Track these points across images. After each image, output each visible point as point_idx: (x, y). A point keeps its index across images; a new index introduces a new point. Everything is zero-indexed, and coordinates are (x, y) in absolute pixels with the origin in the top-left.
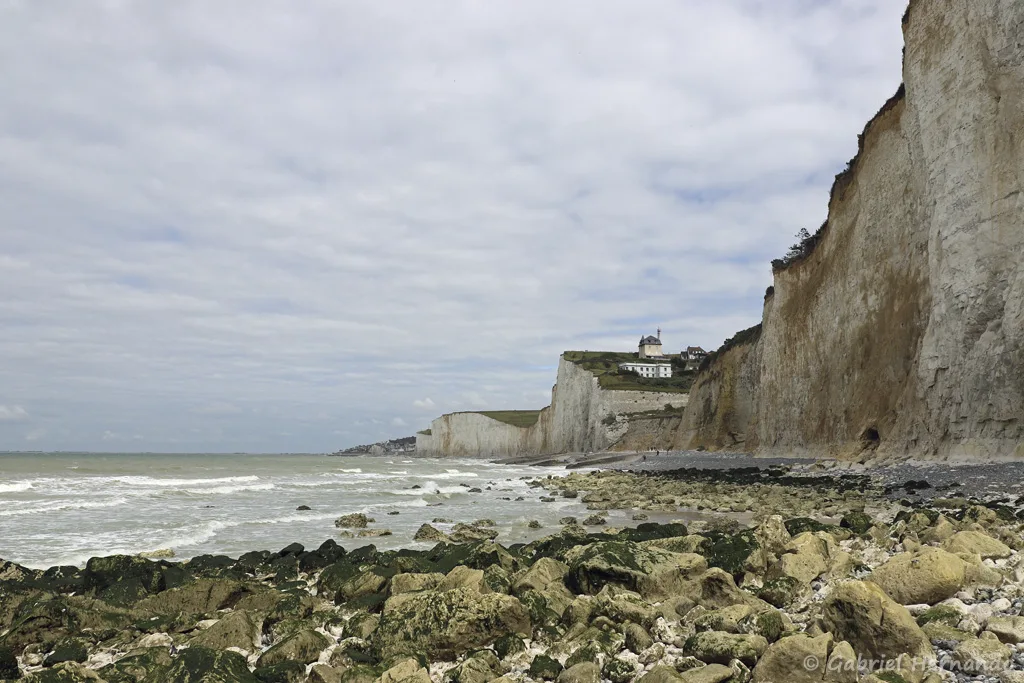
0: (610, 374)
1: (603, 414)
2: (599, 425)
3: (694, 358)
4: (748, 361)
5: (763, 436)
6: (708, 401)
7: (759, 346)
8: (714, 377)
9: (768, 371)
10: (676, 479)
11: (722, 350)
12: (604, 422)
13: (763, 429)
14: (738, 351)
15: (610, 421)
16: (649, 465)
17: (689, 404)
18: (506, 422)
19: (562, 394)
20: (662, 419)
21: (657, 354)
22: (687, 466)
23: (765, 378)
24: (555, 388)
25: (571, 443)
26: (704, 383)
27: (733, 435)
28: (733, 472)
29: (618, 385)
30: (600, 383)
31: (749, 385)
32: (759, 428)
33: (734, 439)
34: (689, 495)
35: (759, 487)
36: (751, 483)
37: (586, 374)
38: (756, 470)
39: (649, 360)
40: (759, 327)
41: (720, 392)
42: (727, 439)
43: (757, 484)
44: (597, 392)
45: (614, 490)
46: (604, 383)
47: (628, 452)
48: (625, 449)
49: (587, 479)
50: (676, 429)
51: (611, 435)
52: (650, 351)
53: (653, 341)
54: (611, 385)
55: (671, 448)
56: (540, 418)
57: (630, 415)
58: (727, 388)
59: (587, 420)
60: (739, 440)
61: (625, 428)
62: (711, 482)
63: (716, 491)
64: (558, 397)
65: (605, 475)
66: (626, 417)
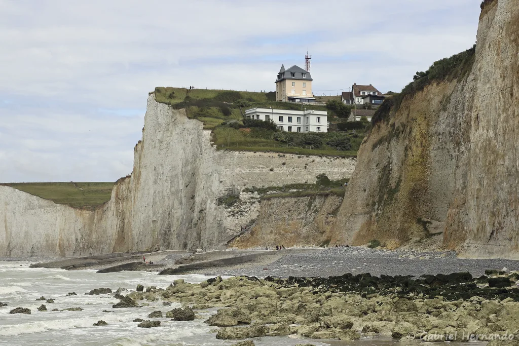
0: (231, 126)
1: (218, 189)
2: (213, 206)
3: (362, 102)
4: (450, 107)
5: (473, 225)
6: (386, 171)
7: (470, 83)
8: (395, 133)
9: (482, 124)
10: (345, 289)
11: (410, 90)
12: (220, 201)
13: (473, 214)
14: (434, 92)
15: (229, 200)
16: (298, 270)
17: (356, 173)
18: (56, 201)
19: (151, 157)
20: (313, 197)
21: (304, 95)
22: (355, 272)
23: (477, 135)
24: (139, 147)
25: (166, 234)
26: (380, 142)
27: (425, 224)
28: (430, 279)
29: (241, 143)
30: (214, 139)
31: (451, 146)
32: (467, 212)
33: (426, 229)
34: (370, 314)
35: (480, 303)
36: (466, 297)
37: (192, 124)
38: (467, 277)
39: (291, 104)
40: (471, 52)
41: (406, 156)
42: (416, 229)
43: (475, 298)
44: (210, 153)
45: (251, 308)
46: (220, 141)
47: (259, 249)
48: (254, 243)
49: (203, 290)
50: (334, 213)
51: (231, 223)
52: (294, 90)
53: (298, 74)
54: (233, 144)
55: (327, 242)
56: (113, 194)
57: (262, 191)
58: (416, 150)
59: (193, 197)
60: (433, 231)
61: (253, 212)
62: (401, 295)
63: (415, 309)
64: (144, 162)
65: (230, 285)
66: (256, 195)
